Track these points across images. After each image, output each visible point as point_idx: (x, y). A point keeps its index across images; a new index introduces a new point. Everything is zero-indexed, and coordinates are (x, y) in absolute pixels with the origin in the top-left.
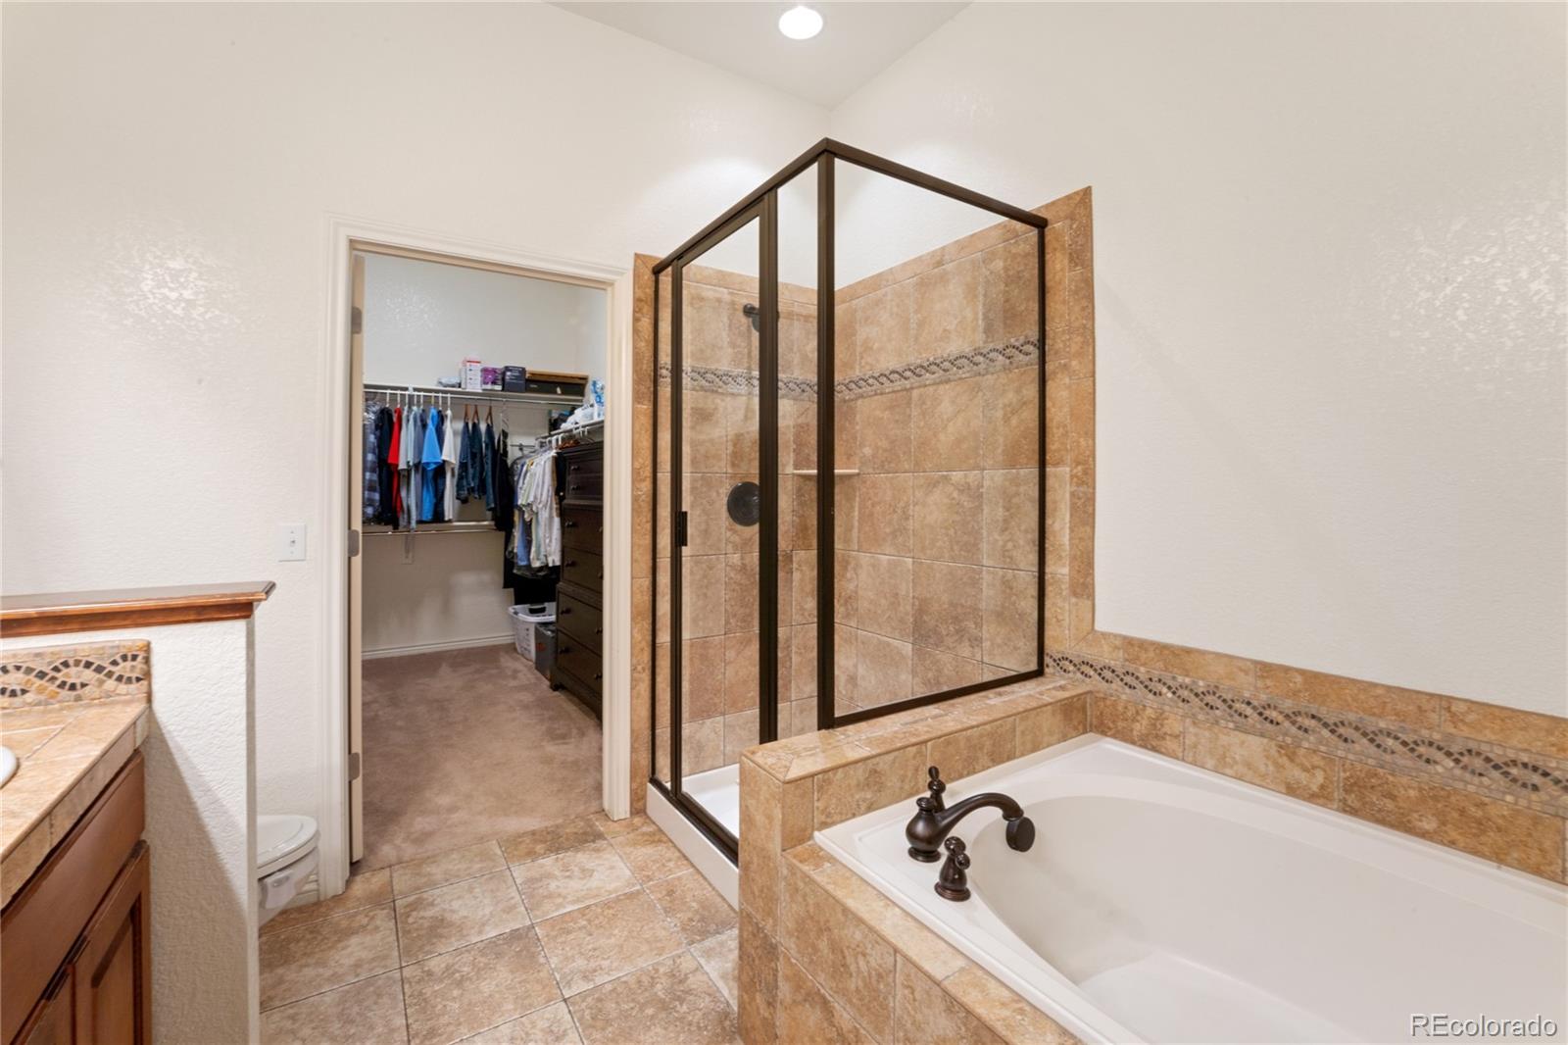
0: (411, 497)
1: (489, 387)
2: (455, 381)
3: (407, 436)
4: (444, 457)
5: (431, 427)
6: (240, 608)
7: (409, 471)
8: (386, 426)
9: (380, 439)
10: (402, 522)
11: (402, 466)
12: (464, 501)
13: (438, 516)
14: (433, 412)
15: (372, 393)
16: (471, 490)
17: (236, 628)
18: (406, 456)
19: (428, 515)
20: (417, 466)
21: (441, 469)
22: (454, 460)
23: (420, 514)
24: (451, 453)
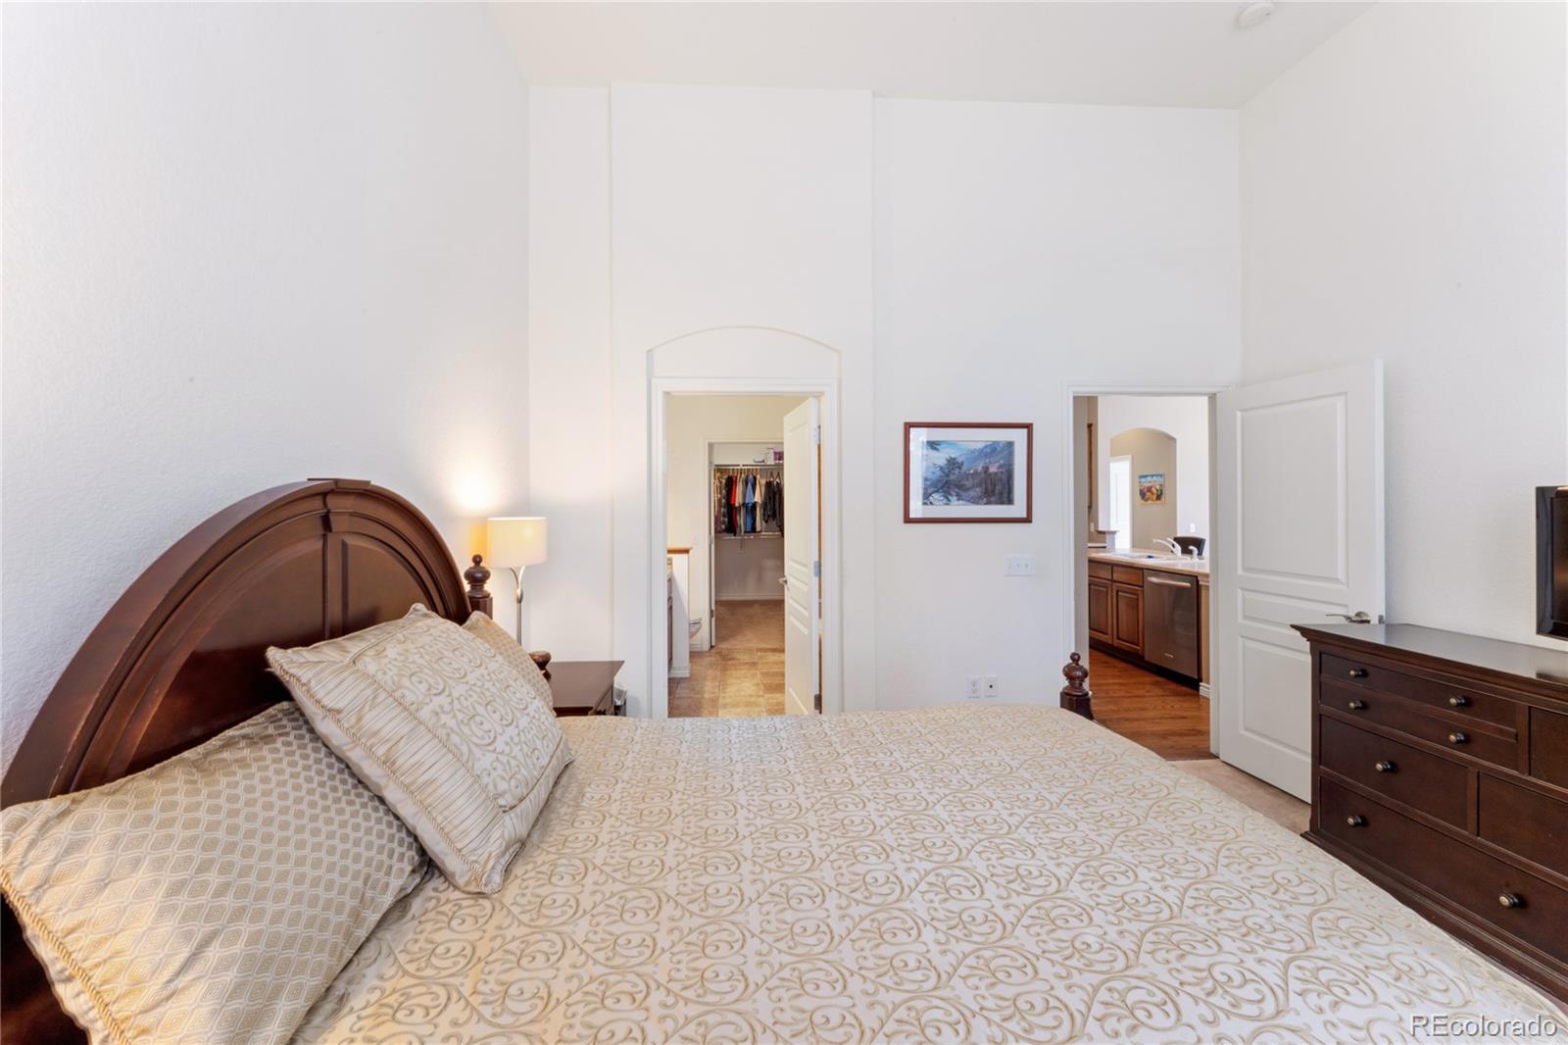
0: (741, 520)
1: (777, 462)
2: (761, 460)
3: (739, 489)
4: (756, 500)
5: (750, 485)
6: (686, 551)
7: (740, 507)
8: (730, 484)
9: (727, 492)
10: (738, 532)
11: (737, 505)
12: (766, 522)
13: (754, 530)
14: (751, 477)
15: (720, 470)
16: (769, 516)
17: (685, 556)
18: (738, 500)
19: (749, 529)
20: (743, 504)
21: (754, 505)
22: (760, 501)
23: (745, 528)
24: (758, 498)
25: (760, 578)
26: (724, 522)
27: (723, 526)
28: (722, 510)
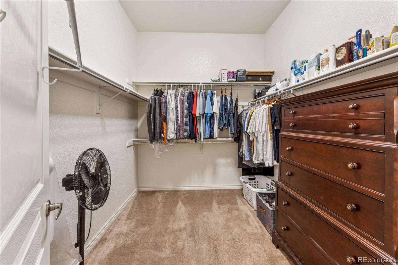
0: (201, 128)
1: (231, 80)
2: (217, 79)
3: (199, 102)
4: (214, 111)
5: (209, 99)
7: (200, 117)
8: (192, 98)
9: (189, 104)
10: (198, 139)
11: (198, 115)
12: (221, 130)
13: (212, 136)
14: (209, 92)
16: (224, 125)
18: (198, 111)
19: (207, 135)
20: (203, 115)
21: (212, 116)
22: (217, 112)
23: (205, 135)
24: (216, 109)
25: (215, 172)
26: (186, 131)
27: (185, 134)
28: (185, 119)
